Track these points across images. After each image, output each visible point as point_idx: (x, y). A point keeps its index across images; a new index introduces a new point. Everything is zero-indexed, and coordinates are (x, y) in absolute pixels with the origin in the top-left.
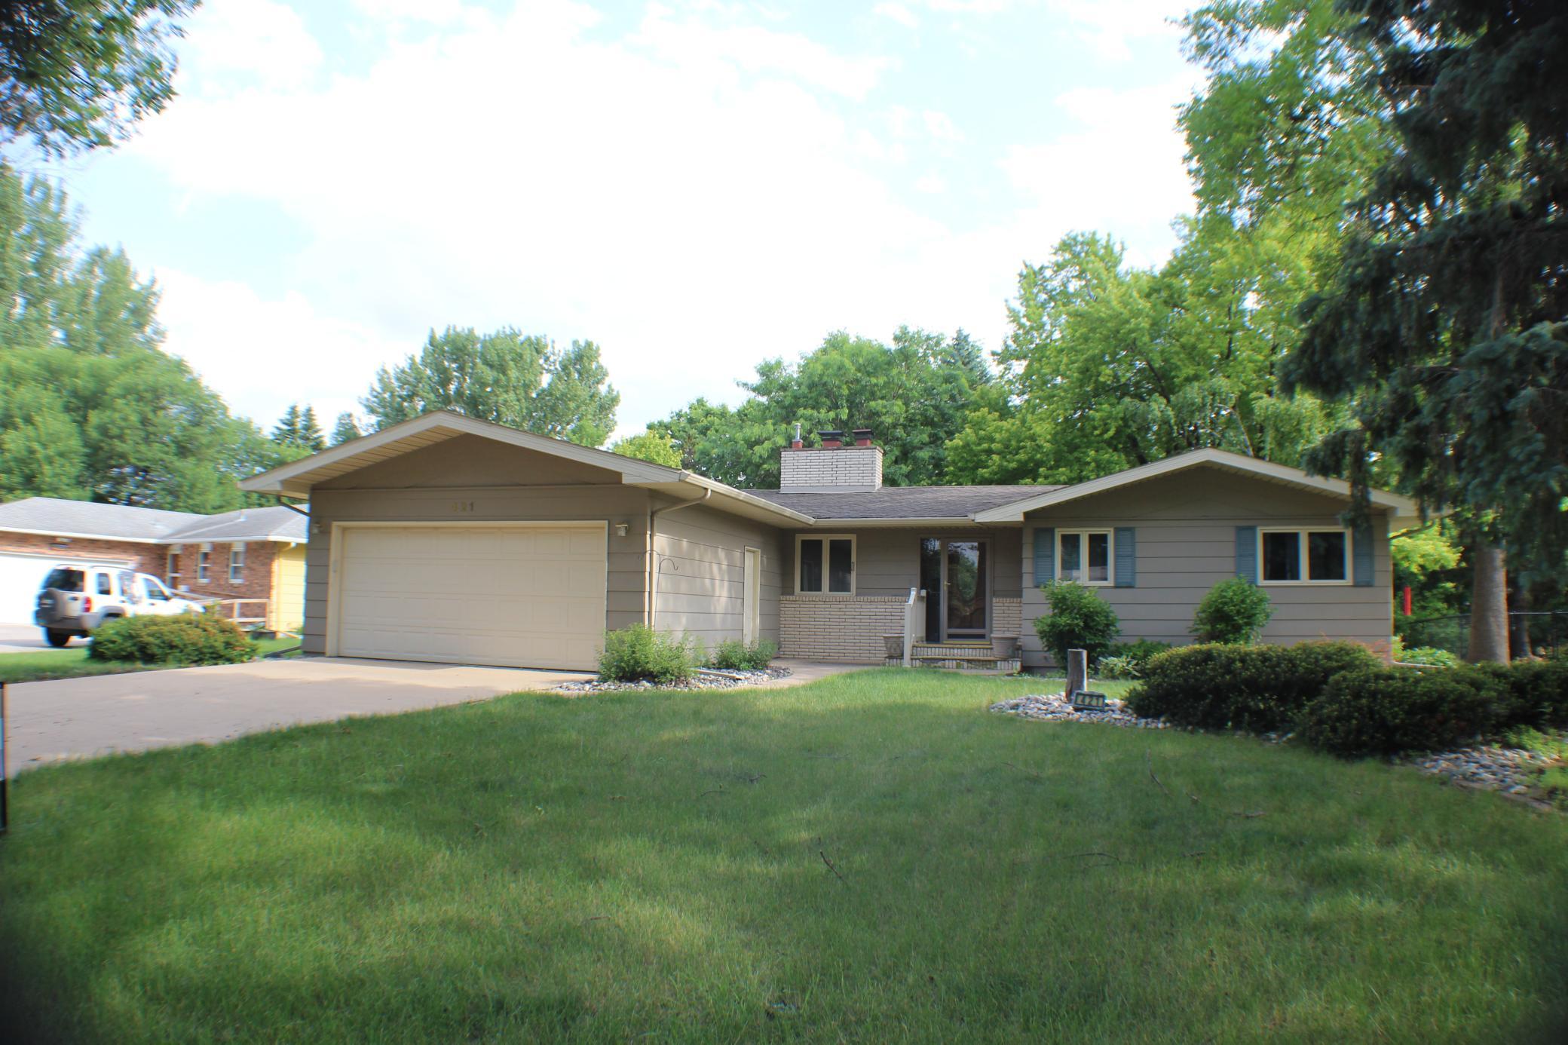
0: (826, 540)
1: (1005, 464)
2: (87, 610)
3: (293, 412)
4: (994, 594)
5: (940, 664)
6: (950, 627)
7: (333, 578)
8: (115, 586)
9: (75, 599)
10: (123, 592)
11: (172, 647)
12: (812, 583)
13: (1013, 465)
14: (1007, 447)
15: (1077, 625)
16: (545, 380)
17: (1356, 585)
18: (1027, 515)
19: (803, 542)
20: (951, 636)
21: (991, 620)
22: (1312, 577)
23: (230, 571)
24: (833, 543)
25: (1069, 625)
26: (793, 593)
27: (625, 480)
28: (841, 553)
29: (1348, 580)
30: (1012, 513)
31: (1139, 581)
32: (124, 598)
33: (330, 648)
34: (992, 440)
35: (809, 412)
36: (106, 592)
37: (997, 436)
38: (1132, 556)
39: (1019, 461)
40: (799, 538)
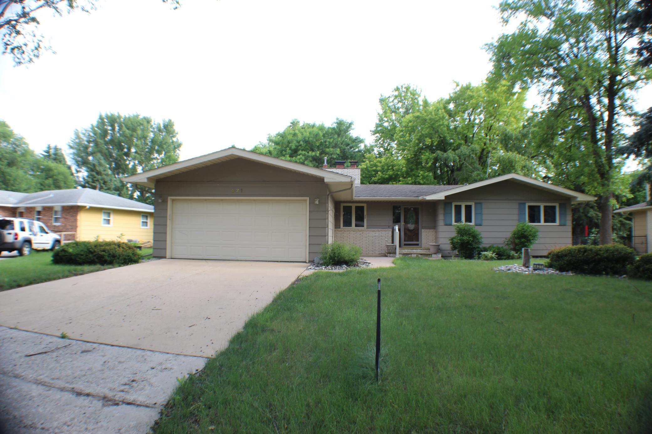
0: (354, 206)
1: (383, 176)
2: (16, 239)
3: (49, 147)
4: (423, 228)
5: (410, 256)
6: (405, 241)
7: (169, 223)
8: (27, 229)
9: (10, 234)
10: (31, 230)
12: (348, 223)
13: (387, 176)
14: (383, 169)
15: (470, 240)
16: (152, 135)
17: (560, 225)
18: (446, 197)
19: (344, 207)
20: (405, 245)
21: (421, 238)
22: (546, 221)
23: (53, 219)
24: (356, 207)
25: (467, 240)
26: (340, 228)
28: (360, 211)
29: (557, 223)
30: (440, 196)
31: (484, 223)
32: (31, 233)
33: (168, 255)
34: (376, 166)
36: (23, 229)
37: (379, 164)
39: (389, 175)
40: (342, 205)
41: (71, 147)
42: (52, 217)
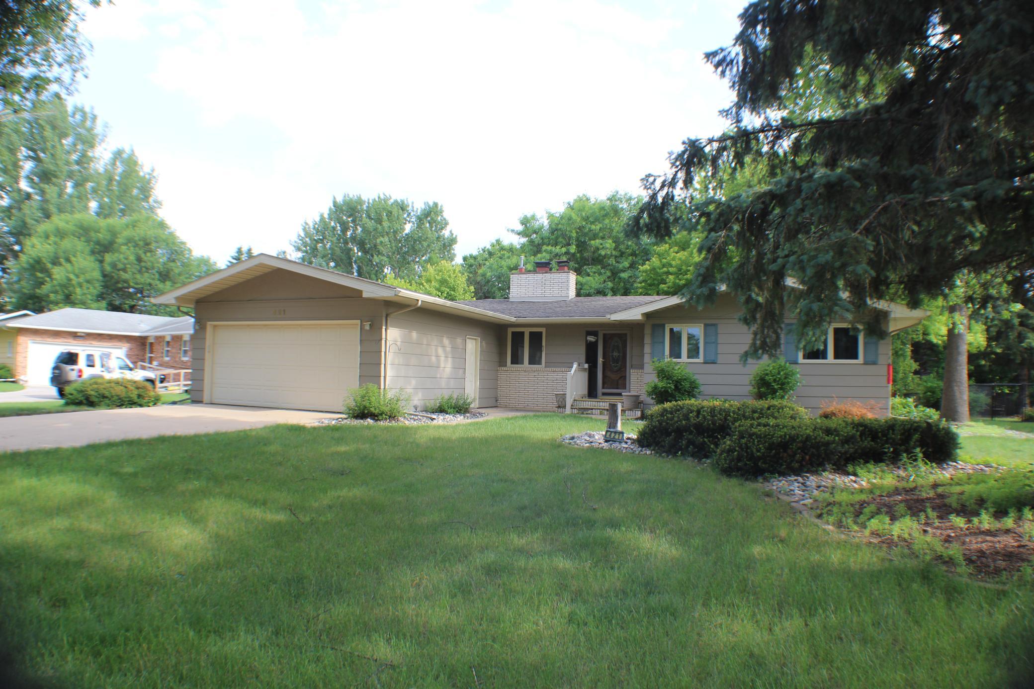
0: (527, 331)
1: (677, 281)
2: (80, 376)
3: (240, 251)
4: (632, 367)
5: (589, 412)
6: (603, 388)
7: (207, 356)
8: (98, 363)
9: (73, 370)
10: (103, 366)
11: (104, 397)
12: (516, 360)
13: (683, 282)
14: (680, 270)
15: (670, 387)
16: (408, 228)
17: (865, 363)
18: (648, 315)
19: (513, 333)
20: (604, 394)
21: (630, 384)
22: (836, 357)
23: (182, 352)
24: (531, 333)
25: (665, 387)
26: (506, 366)
27: (365, 295)
28: (536, 338)
29: (861, 360)
30: (635, 314)
31: (720, 359)
32: (103, 369)
33: (206, 398)
34: (671, 266)
35: (549, 248)
36: (91, 365)
37: (673, 263)
38: (716, 343)
40: (510, 330)
41: (298, 249)
42: (180, 349)
